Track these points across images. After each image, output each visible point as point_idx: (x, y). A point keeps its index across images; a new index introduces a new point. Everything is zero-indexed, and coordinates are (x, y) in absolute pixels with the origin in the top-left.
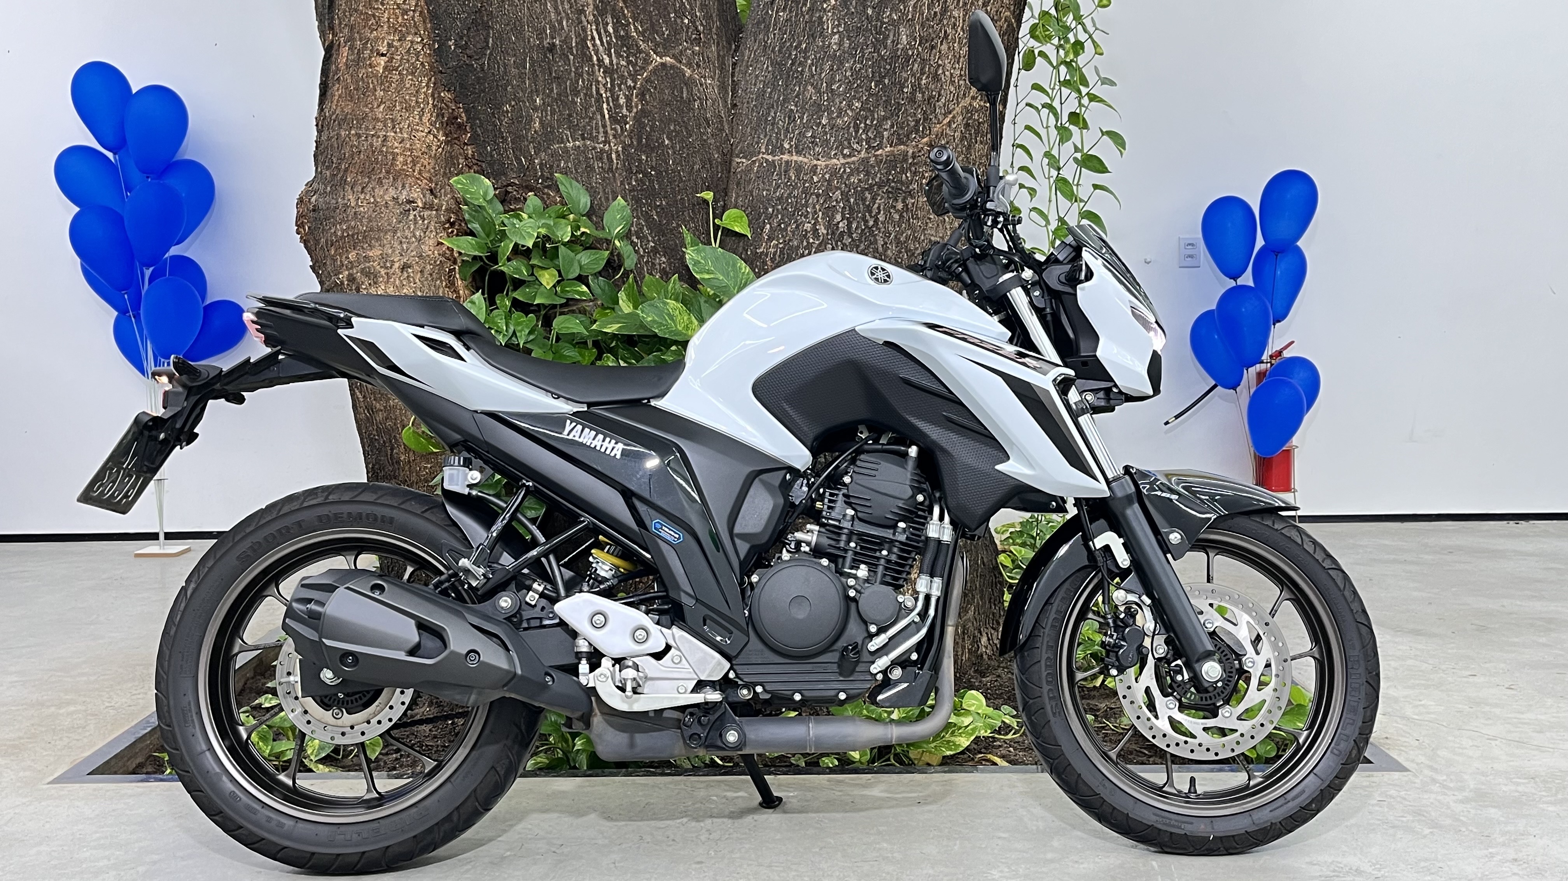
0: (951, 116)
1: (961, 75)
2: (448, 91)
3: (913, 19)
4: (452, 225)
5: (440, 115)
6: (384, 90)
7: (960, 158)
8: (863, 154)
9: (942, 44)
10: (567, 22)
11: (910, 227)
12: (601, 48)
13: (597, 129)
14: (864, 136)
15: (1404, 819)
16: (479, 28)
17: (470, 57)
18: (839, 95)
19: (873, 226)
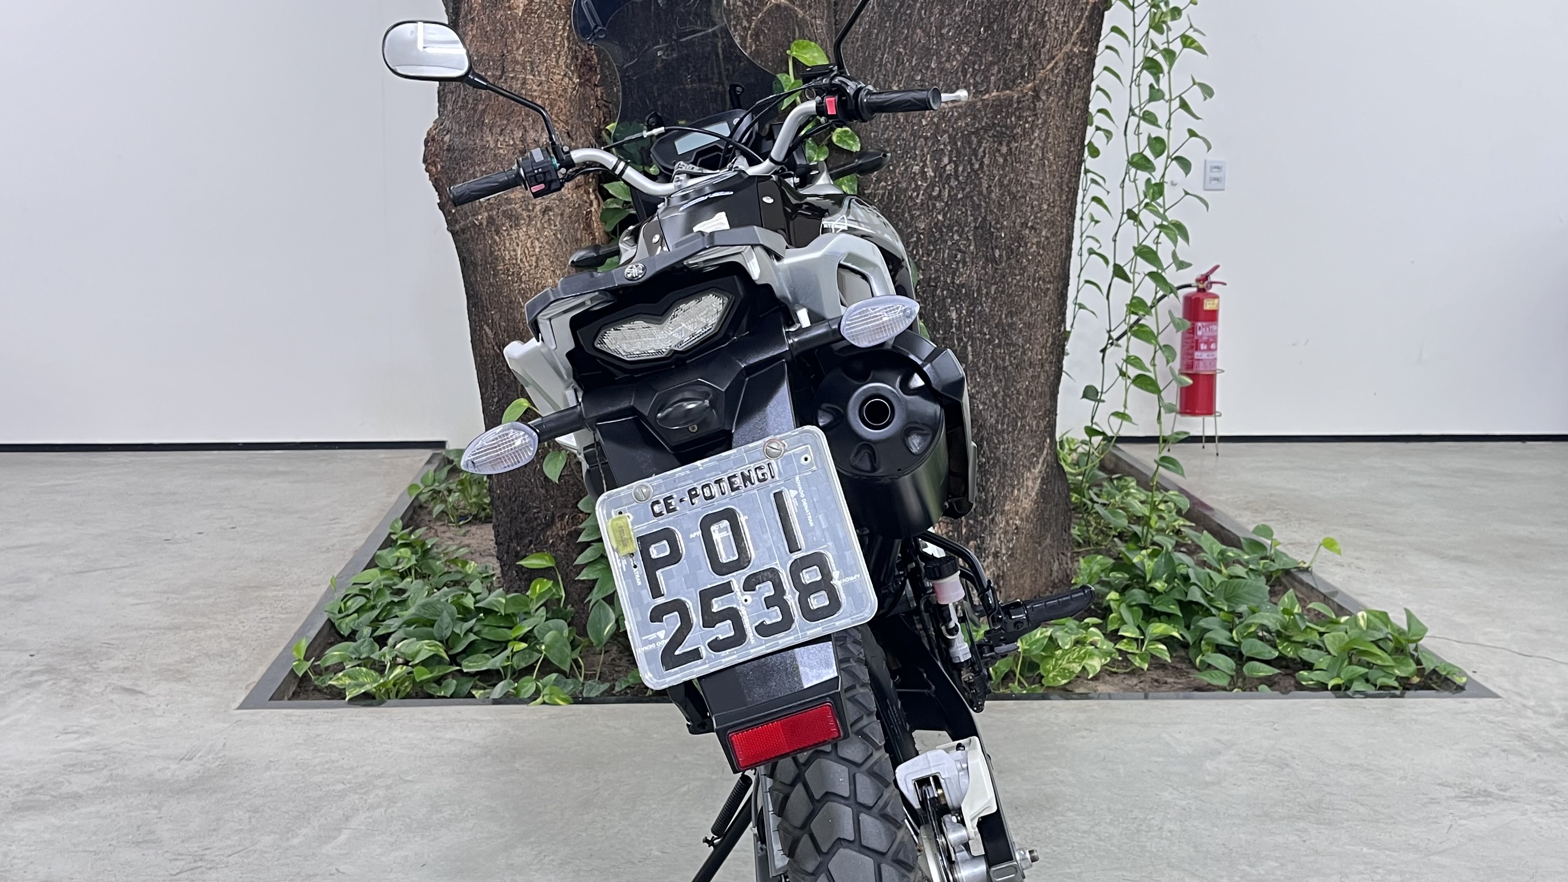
0: (1053, 62)
1: (1064, 22)
5: (574, 57)
6: (523, 32)
7: (1060, 103)
8: (970, 99)
11: (1013, 170)
13: (712, 69)
14: (971, 81)
15: (1511, 743)
18: (948, 40)
19: (978, 169)
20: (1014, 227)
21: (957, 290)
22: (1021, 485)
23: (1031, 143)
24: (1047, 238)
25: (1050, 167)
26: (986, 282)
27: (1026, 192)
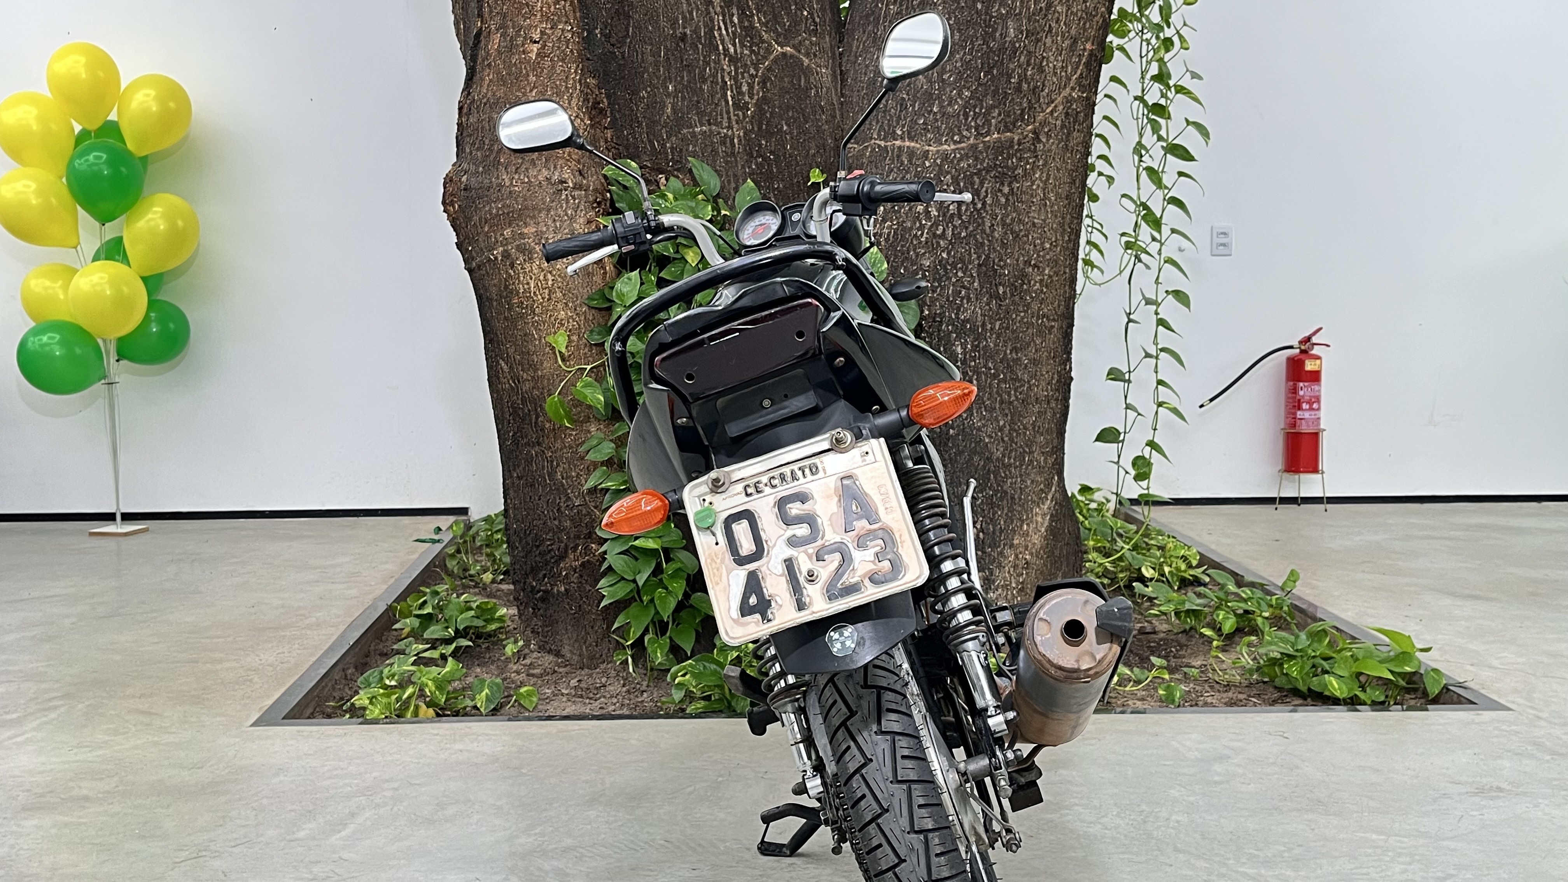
0: (1053, 105)
1: (1063, 67)
2: (593, 77)
3: (1020, 13)
4: (599, 203)
5: (586, 100)
6: (536, 75)
7: (1061, 145)
8: (972, 141)
9: (1046, 37)
10: (697, 13)
11: (1015, 210)
12: (726, 38)
13: (721, 115)
14: (973, 124)
16: (622, 17)
17: (613, 45)
18: (950, 85)
19: (981, 209)
20: (1018, 265)
21: (962, 325)
22: (1029, 522)
23: (1033, 184)
24: (1050, 276)
25: (1052, 207)
26: (991, 317)
27: (1028, 231)
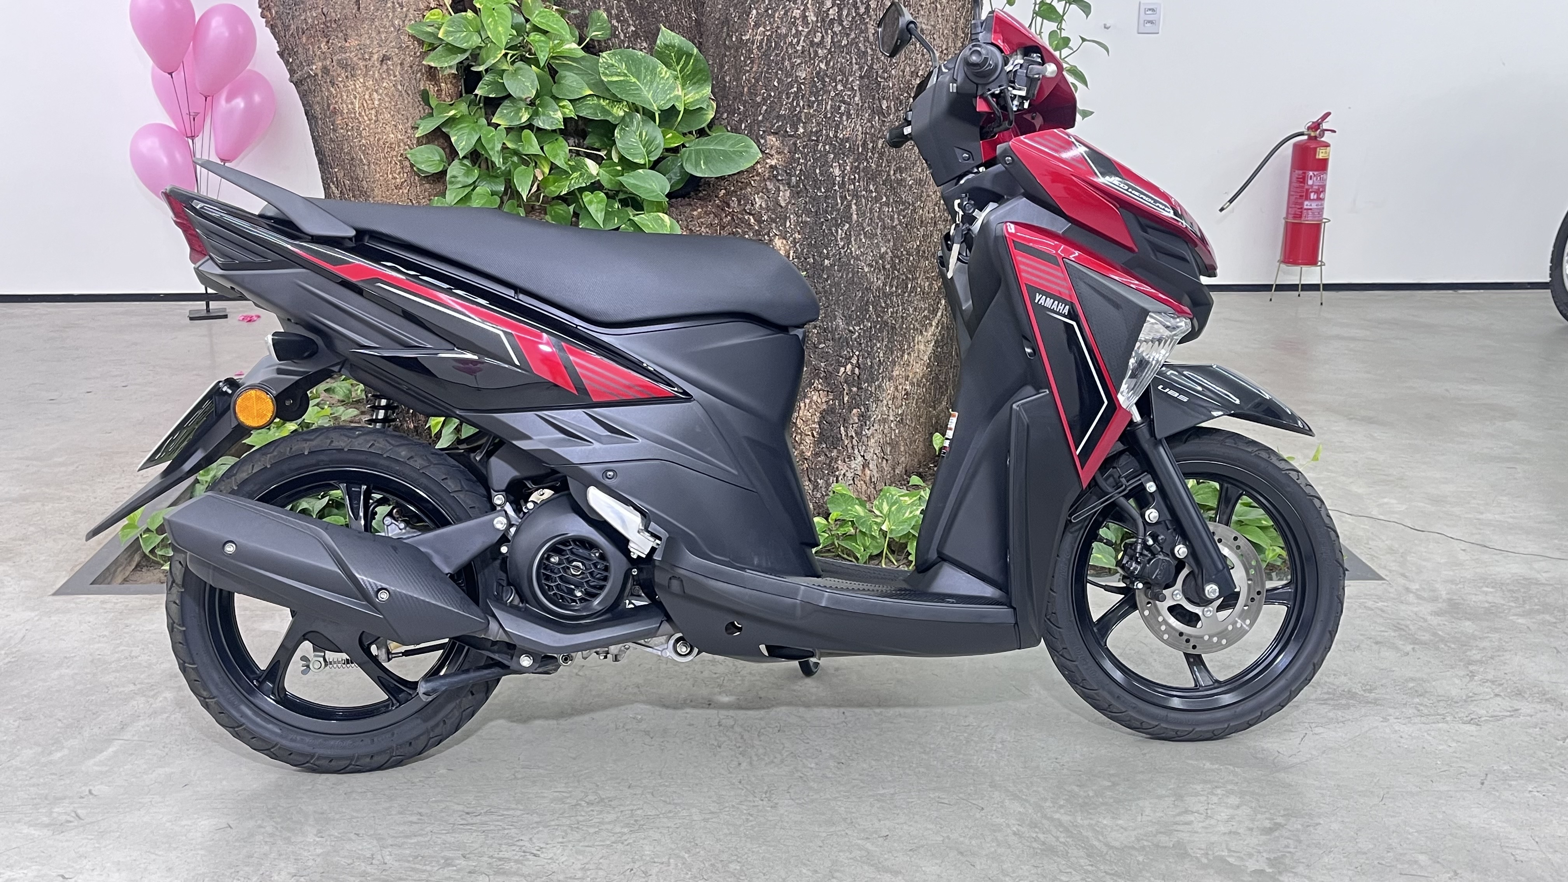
15: (1386, 634)
21: (840, 145)
22: (911, 349)
26: (873, 135)
